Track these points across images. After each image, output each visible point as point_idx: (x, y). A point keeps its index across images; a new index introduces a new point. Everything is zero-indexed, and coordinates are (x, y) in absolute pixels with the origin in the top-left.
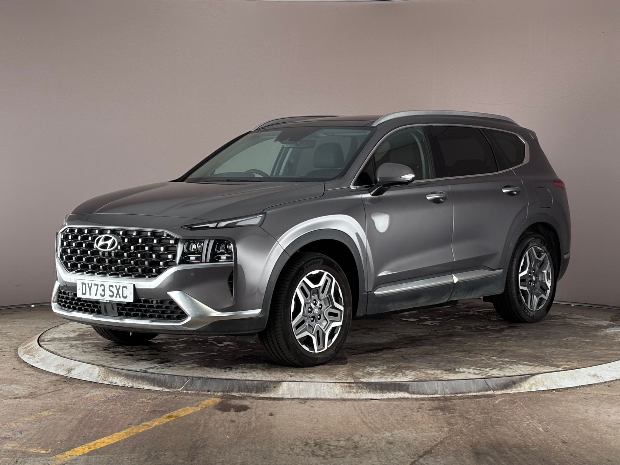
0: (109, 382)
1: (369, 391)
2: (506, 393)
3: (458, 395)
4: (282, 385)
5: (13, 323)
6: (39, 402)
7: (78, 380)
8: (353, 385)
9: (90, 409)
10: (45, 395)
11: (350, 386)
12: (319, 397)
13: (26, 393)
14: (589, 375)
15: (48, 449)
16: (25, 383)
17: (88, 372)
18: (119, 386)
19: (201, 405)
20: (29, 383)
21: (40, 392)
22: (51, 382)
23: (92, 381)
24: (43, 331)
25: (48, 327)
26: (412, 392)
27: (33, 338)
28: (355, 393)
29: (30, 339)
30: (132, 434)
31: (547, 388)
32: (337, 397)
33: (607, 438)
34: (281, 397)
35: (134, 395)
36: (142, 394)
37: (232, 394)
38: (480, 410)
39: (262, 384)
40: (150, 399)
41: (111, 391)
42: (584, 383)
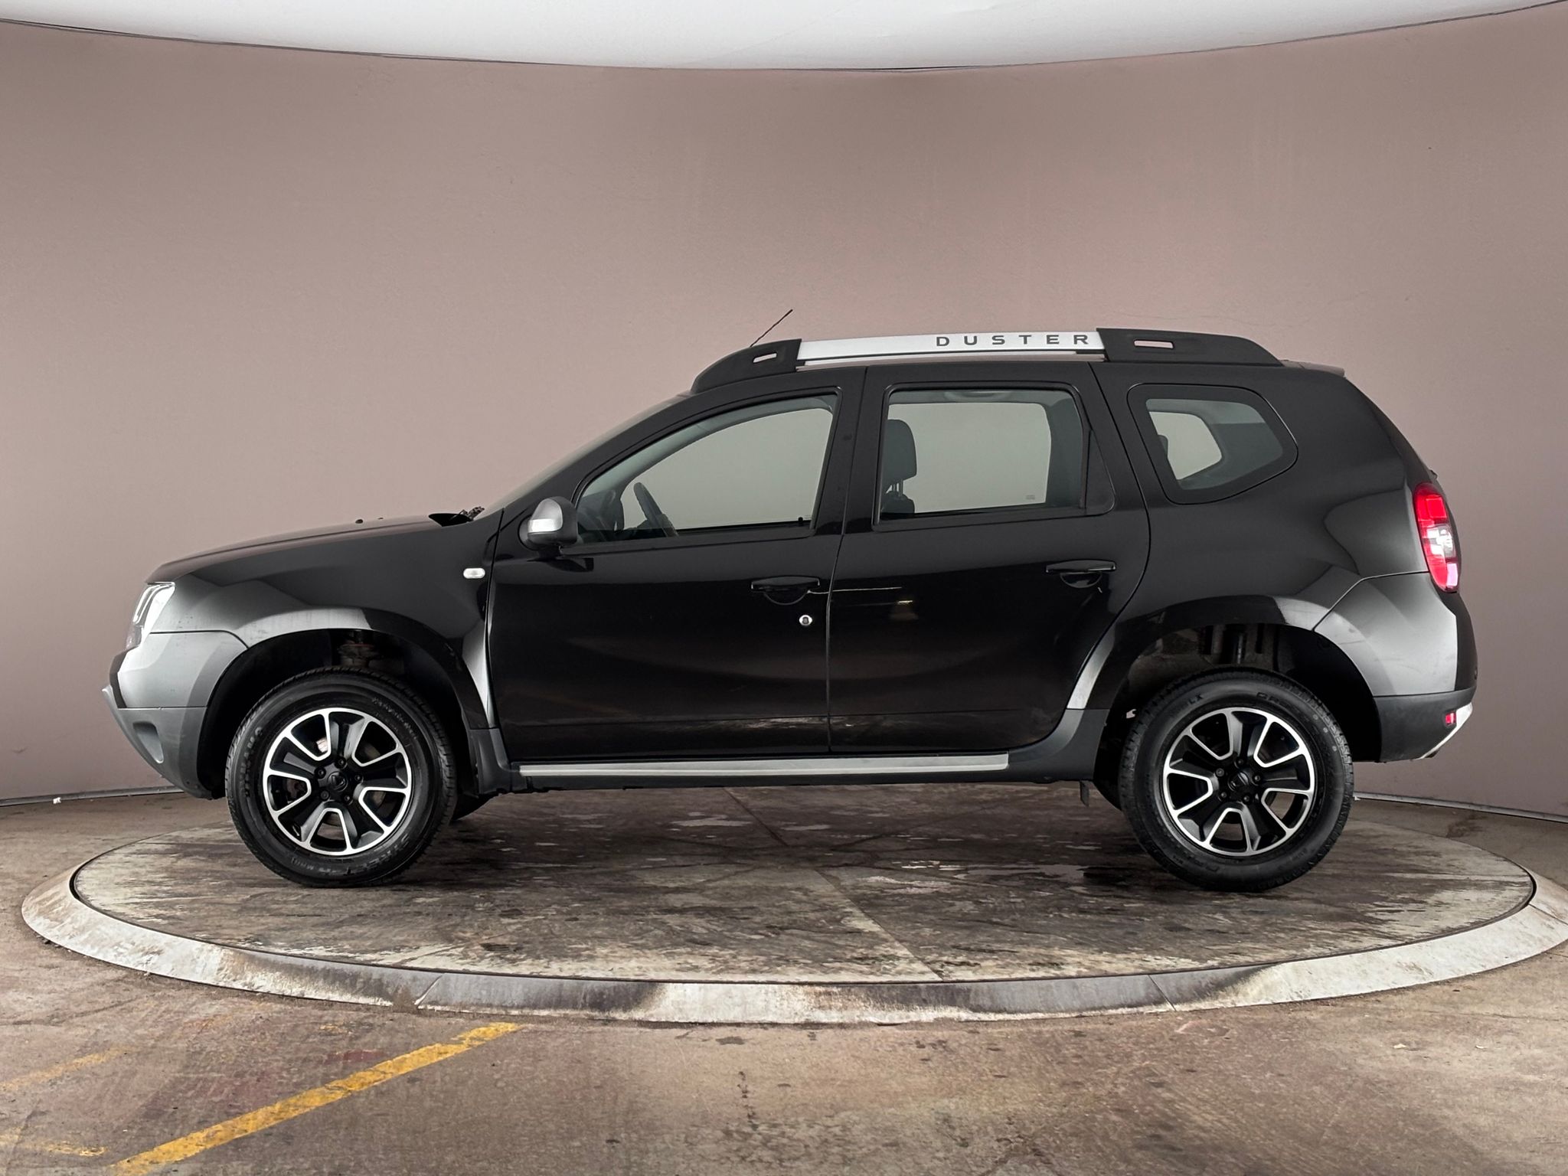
0: (245, 985)
1: (874, 1006)
2: (1203, 1008)
3: (1084, 1013)
4: (664, 990)
5: (8, 841)
6: (76, 1034)
7: (169, 981)
8: (835, 990)
9: (198, 1049)
10: (89, 1017)
11: (829, 994)
12: (756, 1019)
13: (44, 1010)
14: (1399, 965)
15: (98, 1146)
16: (39, 988)
17: (194, 960)
18: (268, 993)
19: (467, 1039)
20: (50, 987)
21: (75, 1009)
22: (103, 984)
23: (204, 982)
24: (81, 860)
25: (95, 852)
26: (979, 1005)
27: (60, 877)
28: (840, 1010)
29: (52, 881)
30: (301, 1111)
31: (1301, 997)
32: (797, 1020)
33: (1445, 1118)
34: (663, 1020)
35: (306, 1017)
36: (326, 1012)
37: (544, 1013)
38: (1142, 1048)
39: (615, 988)
40: (344, 1025)
41: (249, 1006)
42: (1389, 985)
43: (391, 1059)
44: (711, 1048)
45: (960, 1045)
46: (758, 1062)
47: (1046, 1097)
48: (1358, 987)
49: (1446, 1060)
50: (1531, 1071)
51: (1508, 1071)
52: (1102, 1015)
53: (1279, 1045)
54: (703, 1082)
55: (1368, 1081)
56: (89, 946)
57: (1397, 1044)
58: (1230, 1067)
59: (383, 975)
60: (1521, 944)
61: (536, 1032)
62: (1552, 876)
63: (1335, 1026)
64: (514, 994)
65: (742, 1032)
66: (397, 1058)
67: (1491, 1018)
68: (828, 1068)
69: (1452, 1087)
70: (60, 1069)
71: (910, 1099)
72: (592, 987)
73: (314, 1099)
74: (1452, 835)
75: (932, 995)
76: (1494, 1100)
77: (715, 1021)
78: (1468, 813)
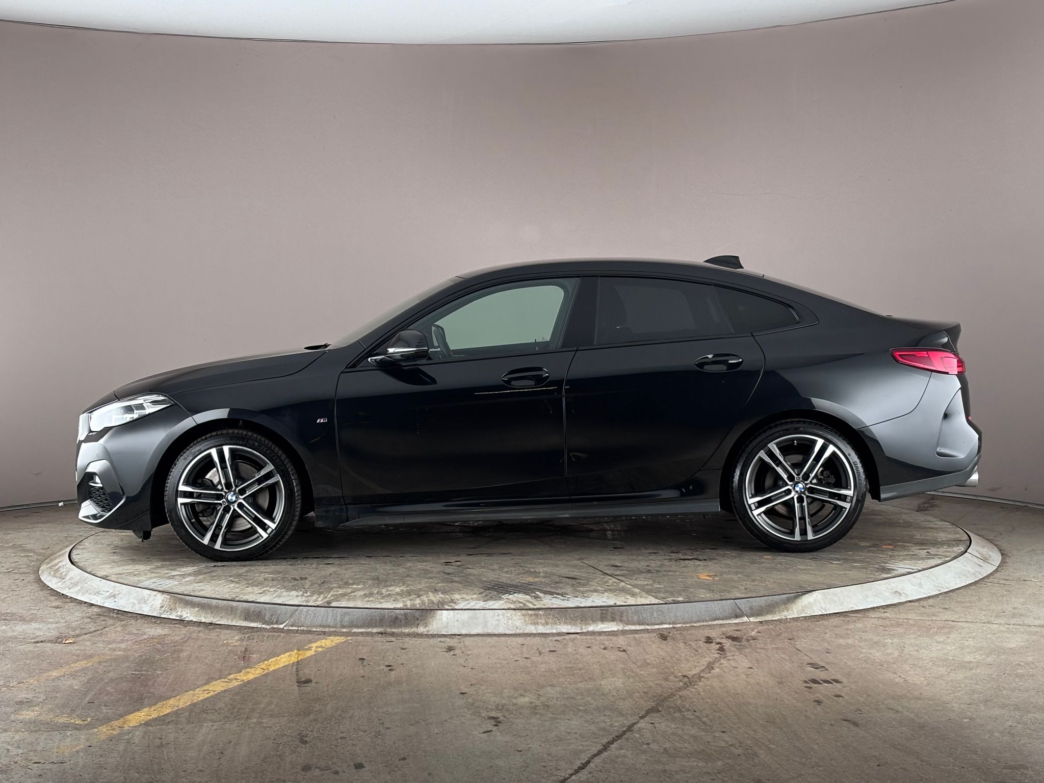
0: (177, 616)
1: (565, 622)
2: (767, 619)
4: (435, 615)
5: (31, 529)
7: (130, 615)
8: (541, 612)
9: (148, 657)
10: (82, 638)
11: (537, 616)
12: (490, 631)
13: (53, 634)
14: (887, 591)
15: (87, 718)
16: (51, 620)
17: (146, 601)
18: (192, 621)
19: (314, 647)
20: (57, 620)
21: (73, 633)
22: (89, 618)
23: (152, 615)
24: (76, 541)
25: (86, 535)
27: (63, 551)
28: (543, 625)
29: (58, 554)
30: (212, 693)
31: (827, 611)
32: (517, 632)
34: (436, 633)
37: (363, 630)
39: (406, 615)
40: (239, 640)
41: (180, 629)
42: (882, 603)
48: (862, 605)
51: (955, 655)
52: (705, 625)
54: (459, 671)
55: (868, 662)
56: (80, 594)
59: (262, 609)
60: (963, 577)
61: (356, 642)
62: (982, 535)
66: (272, 660)
70: (64, 670)
72: (391, 613)
73: (220, 686)
74: (920, 509)
77: (467, 633)
78: (930, 497)
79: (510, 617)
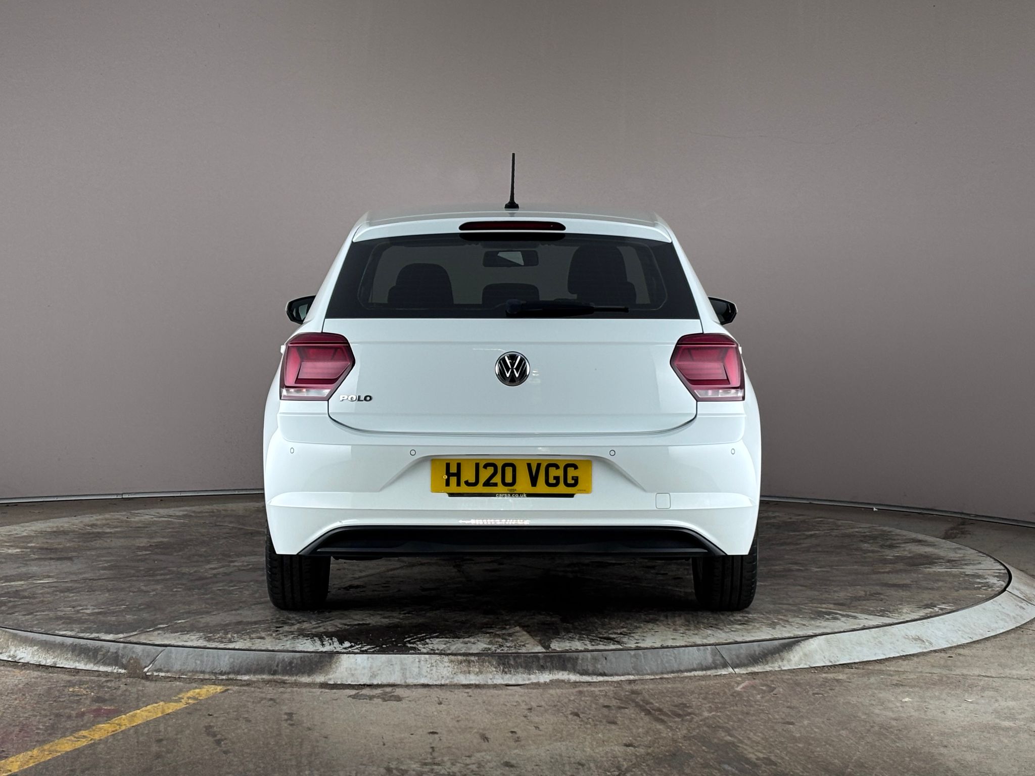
0: (10, 657)
1: (503, 671)
2: (756, 671)
3: (666, 676)
4: (339, 660)
8: (472, 658)
11: (469, 662)
12: (410, 681)
14: (906, 637)
18: (28, 663)
19: (185, 698)
26: (584, 670)
28: (475, 674)
30: (54, 755)
31: (831, 662)
32: (443, 682)
33: (941, 754)
34: (339, 683)
35: (58, 682)
36: (74, 678)
37: (246, 678)
38: (709, 703)
39: (301, 658)
40: (88, 688)
41: (12, 673)
42: (899, 653)
43: (125, 715)
44: (376, 704)
45: (570, 700)
46: (413, 715)
47: (636, 740)
48: (875, 654)
49: (942, 710)
50: (1007, 718)
51: (989, 719)
52: (678, 677)
53: (814, 699)
54: (370, 730)
55: (882, 726)
57: (904, 698)
58: (777, 717)
59: (119, 649)
60: (1000, 621)
61: (240, 692)
62: (1025, 570)
63: (858, 685)
64: (222, 663)
65: (399, 692)
66: (131, 713)
67: (976, 678)
68: (467, 719)
69: (946, 731)
71: (530, 742)
72: (284, 657)
73: (66, 745)
74: (947, 537)
75: (548, 662)
76: (978, 741)
77: (380, 683)
78: (960, 520)
79: (434, 664)
